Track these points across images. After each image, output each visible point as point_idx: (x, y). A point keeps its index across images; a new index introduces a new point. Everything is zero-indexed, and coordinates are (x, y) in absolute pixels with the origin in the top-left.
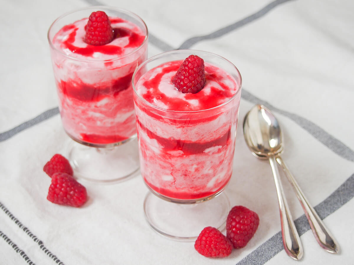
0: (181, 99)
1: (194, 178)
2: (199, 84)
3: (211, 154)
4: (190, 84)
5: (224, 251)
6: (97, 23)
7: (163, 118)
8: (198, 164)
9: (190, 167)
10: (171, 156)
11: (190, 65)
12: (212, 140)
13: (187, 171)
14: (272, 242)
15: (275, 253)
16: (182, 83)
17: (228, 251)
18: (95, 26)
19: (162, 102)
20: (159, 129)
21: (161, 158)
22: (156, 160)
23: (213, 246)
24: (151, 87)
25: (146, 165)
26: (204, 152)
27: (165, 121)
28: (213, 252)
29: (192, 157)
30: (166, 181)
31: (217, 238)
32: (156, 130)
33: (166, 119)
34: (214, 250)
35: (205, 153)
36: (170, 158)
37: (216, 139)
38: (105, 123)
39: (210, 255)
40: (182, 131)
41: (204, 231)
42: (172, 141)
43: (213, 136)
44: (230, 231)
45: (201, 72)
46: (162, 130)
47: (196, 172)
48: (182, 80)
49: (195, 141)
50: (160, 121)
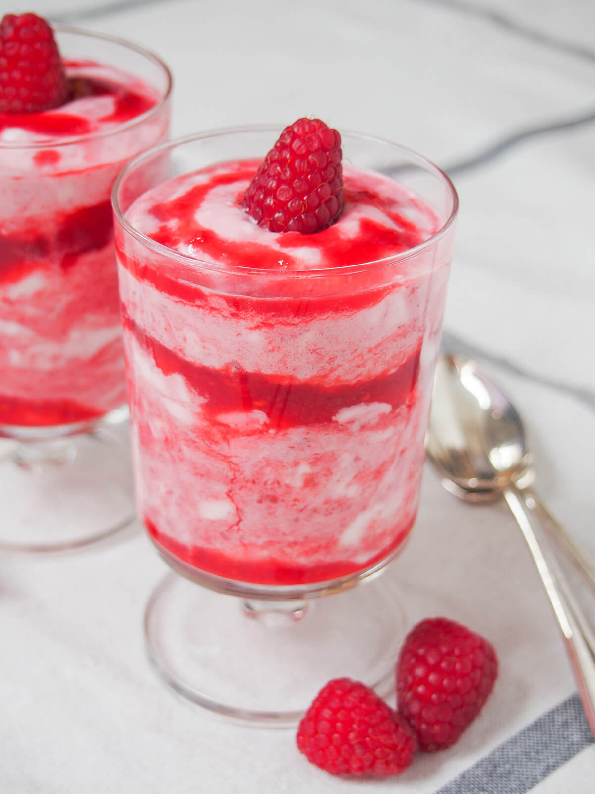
0: (266, 247)
1: (301, 510)
2: (323, 206)
3: (355, 427)
4: (297, 203)
5: (388, 755)
6: (17, 45)
7: (206, 296)
8: (316, 460)
9: (290, 470)
10: (229, 433)
11: (296, 144)
12: (360, 381)
13: (278, 483)
14: (536, 736)
15: (548, 770)
16: (270, 201)
17: (403, 755)
18: (12, 52)
19: (204, 251)
20: (191, 336)
21: (197, 440)
22: (180, 450)
23: (356, 738)
24: (173, 216)
25: (152, 471)
26: (334, 418)
27: (213, 305)
28: (353, 758)
29: (297, 435)
30: (213, 522)
31: (369, 713)
32: (181, 340)
33: (216, 299)
34: (358, 751)
35: (336, 422)
36: (225, 439)
37: (374, 378)
38: (33, 358)
39: (345, 767)
40: (267, 341)
41: (327, 691)
42: (231, 375)
43: (364, 365)
44: (409, 695)
45: (331, 169)
46: (203, 340)
47: (307, 491)
48: (269, 192)
49: (308, 376)
50: (195, 308)
